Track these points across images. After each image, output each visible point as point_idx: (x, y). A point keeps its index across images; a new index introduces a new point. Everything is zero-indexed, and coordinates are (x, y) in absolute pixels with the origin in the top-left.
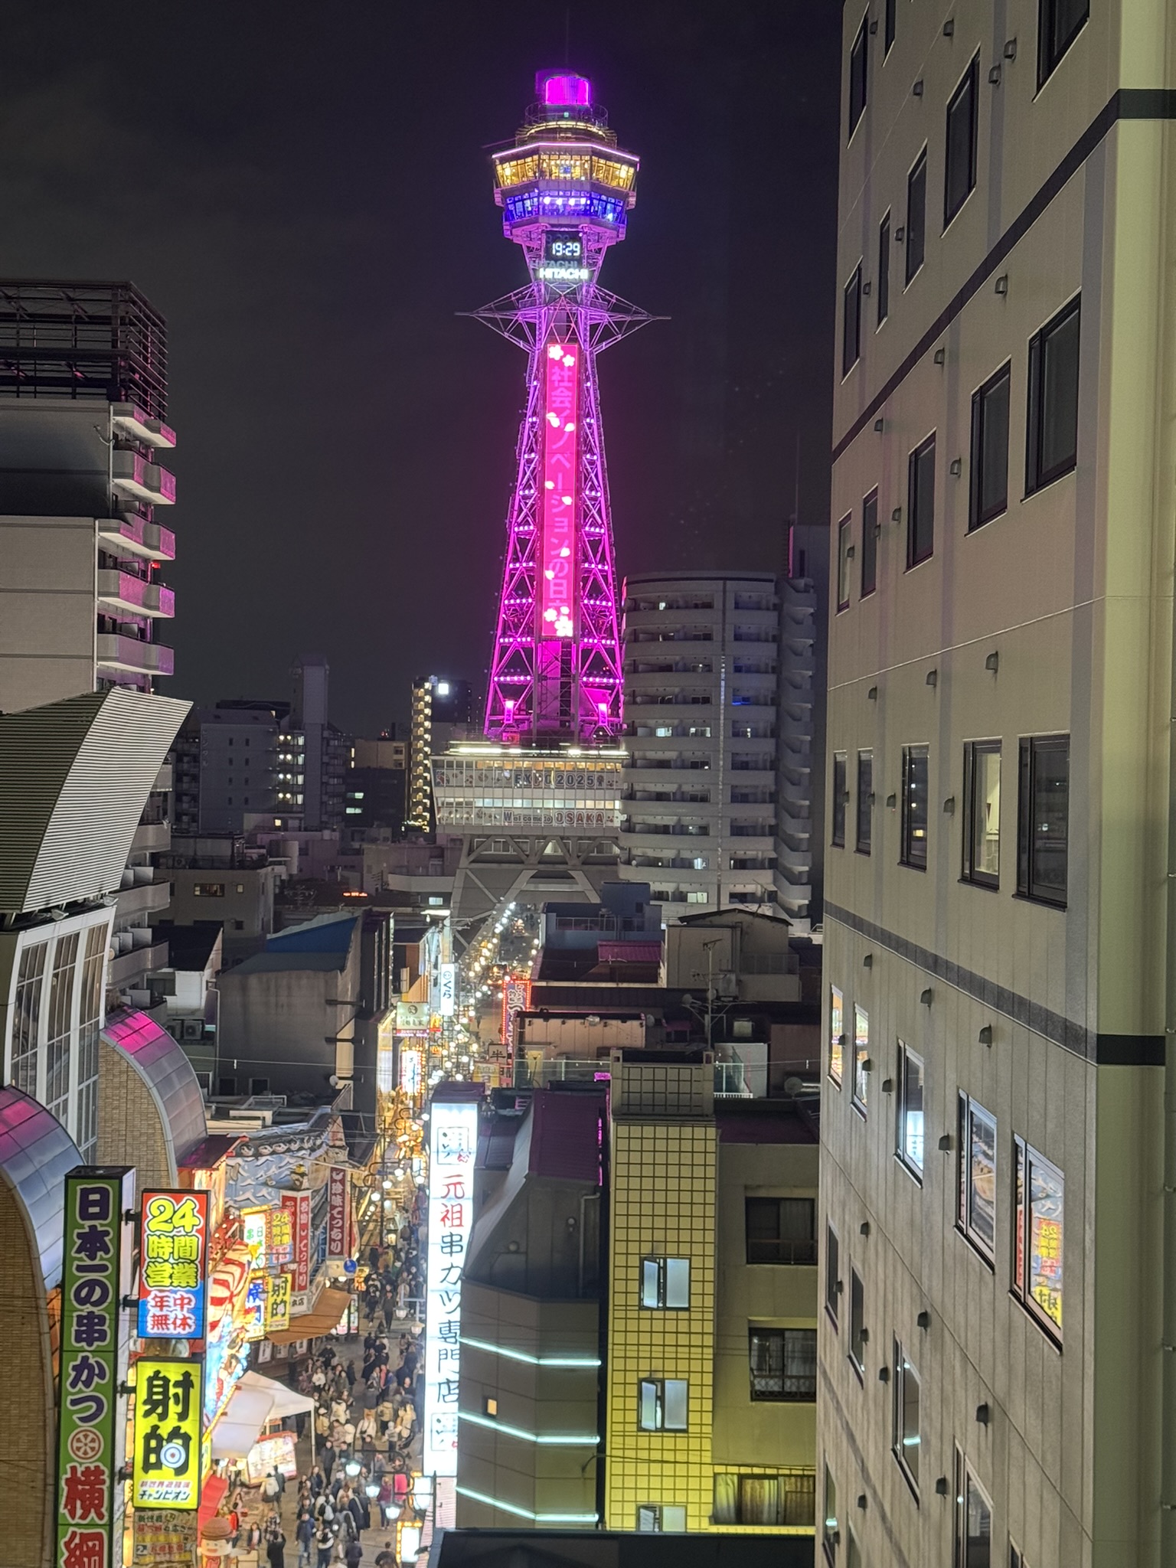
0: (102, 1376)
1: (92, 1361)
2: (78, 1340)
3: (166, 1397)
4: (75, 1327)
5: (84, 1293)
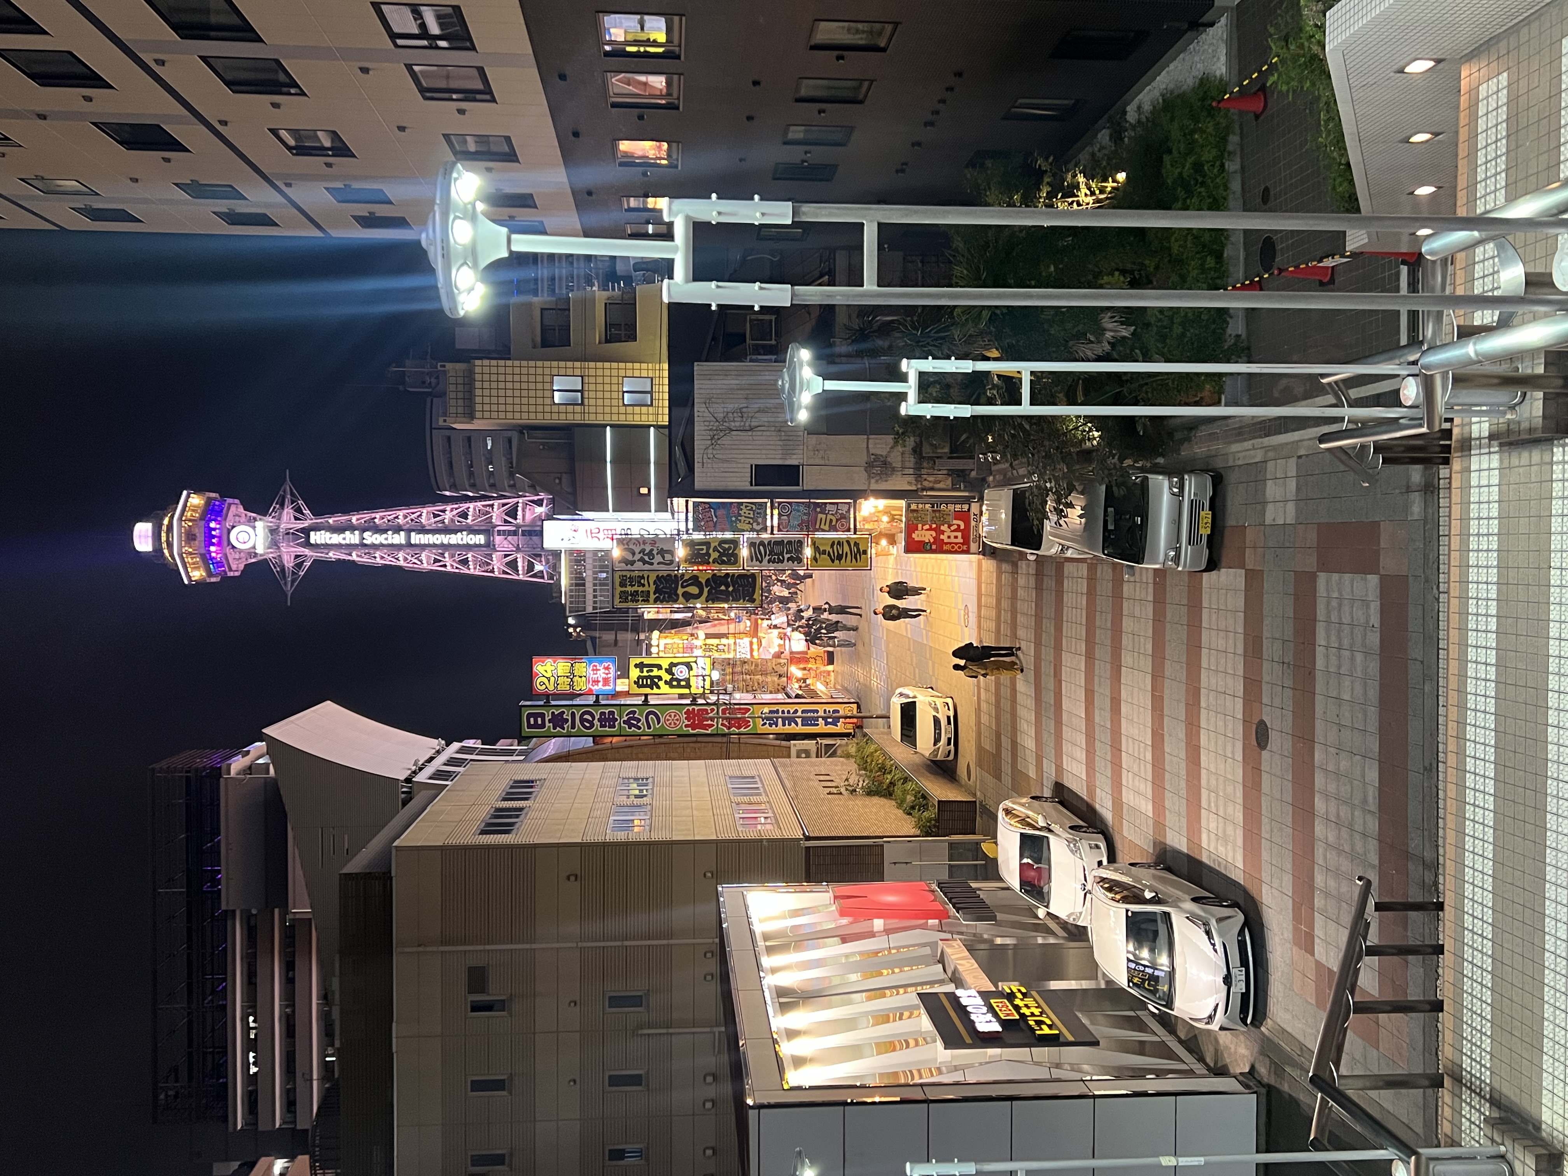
0: (634, 712)
3: (650, 677)
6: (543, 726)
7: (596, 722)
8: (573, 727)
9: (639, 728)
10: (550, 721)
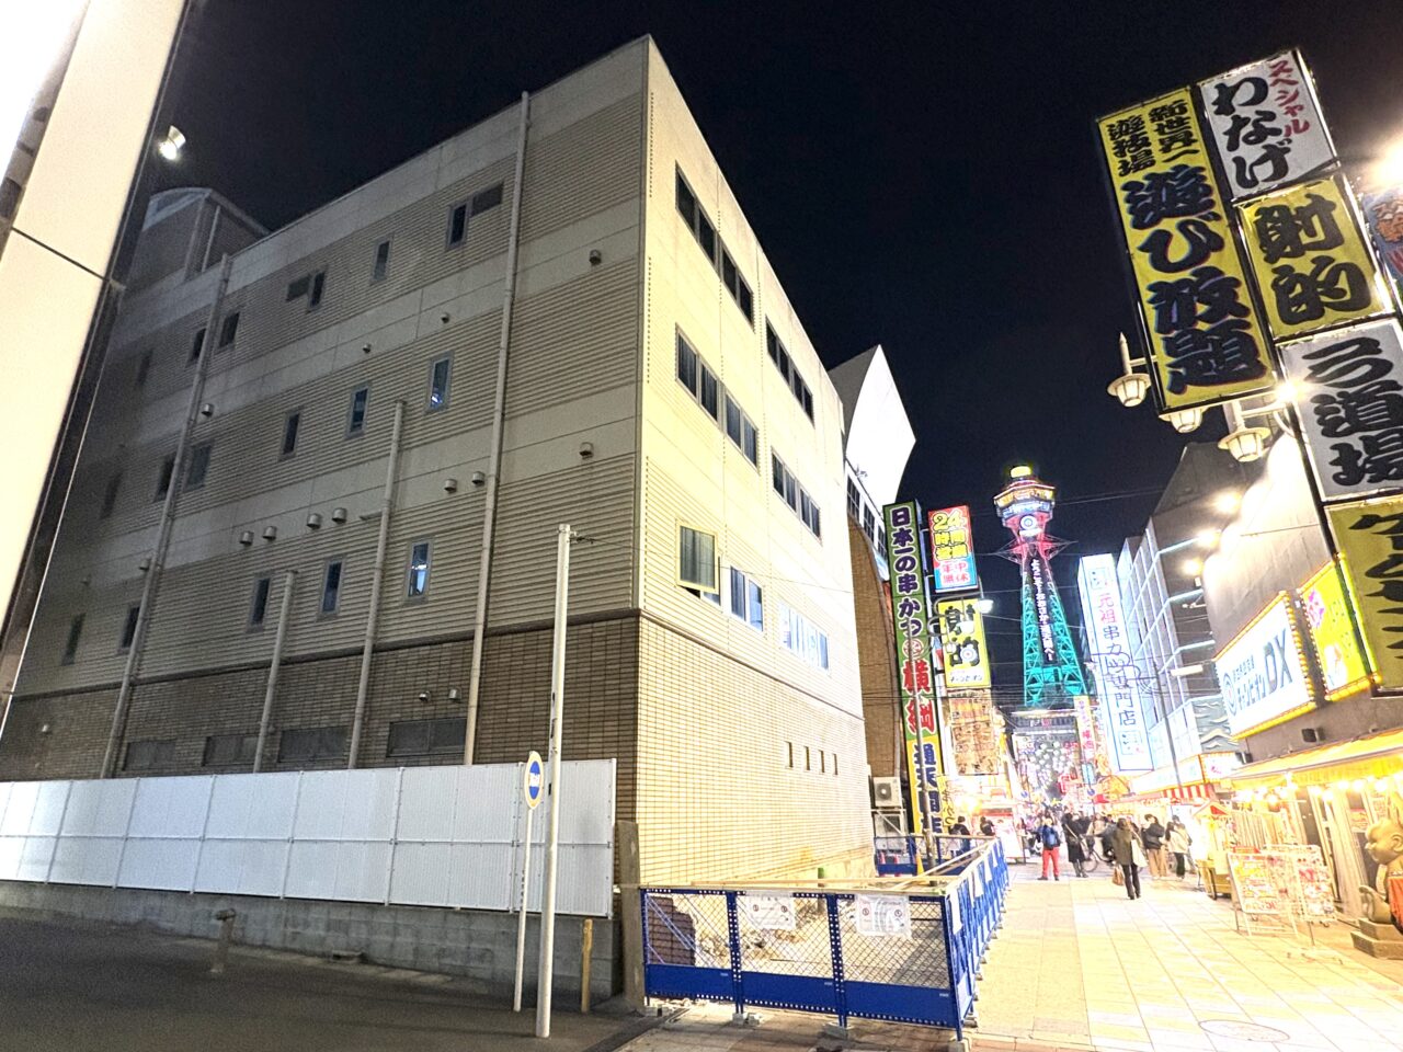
0: (918, 608)
1: (910, 600)
2: (901, 590)
4: (898, 584)
5: (901, 565)
6: (896, 524)
7: (904, 573)
8: (897, 552)
9: (901, 615)
10: (902, 530)
